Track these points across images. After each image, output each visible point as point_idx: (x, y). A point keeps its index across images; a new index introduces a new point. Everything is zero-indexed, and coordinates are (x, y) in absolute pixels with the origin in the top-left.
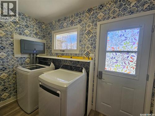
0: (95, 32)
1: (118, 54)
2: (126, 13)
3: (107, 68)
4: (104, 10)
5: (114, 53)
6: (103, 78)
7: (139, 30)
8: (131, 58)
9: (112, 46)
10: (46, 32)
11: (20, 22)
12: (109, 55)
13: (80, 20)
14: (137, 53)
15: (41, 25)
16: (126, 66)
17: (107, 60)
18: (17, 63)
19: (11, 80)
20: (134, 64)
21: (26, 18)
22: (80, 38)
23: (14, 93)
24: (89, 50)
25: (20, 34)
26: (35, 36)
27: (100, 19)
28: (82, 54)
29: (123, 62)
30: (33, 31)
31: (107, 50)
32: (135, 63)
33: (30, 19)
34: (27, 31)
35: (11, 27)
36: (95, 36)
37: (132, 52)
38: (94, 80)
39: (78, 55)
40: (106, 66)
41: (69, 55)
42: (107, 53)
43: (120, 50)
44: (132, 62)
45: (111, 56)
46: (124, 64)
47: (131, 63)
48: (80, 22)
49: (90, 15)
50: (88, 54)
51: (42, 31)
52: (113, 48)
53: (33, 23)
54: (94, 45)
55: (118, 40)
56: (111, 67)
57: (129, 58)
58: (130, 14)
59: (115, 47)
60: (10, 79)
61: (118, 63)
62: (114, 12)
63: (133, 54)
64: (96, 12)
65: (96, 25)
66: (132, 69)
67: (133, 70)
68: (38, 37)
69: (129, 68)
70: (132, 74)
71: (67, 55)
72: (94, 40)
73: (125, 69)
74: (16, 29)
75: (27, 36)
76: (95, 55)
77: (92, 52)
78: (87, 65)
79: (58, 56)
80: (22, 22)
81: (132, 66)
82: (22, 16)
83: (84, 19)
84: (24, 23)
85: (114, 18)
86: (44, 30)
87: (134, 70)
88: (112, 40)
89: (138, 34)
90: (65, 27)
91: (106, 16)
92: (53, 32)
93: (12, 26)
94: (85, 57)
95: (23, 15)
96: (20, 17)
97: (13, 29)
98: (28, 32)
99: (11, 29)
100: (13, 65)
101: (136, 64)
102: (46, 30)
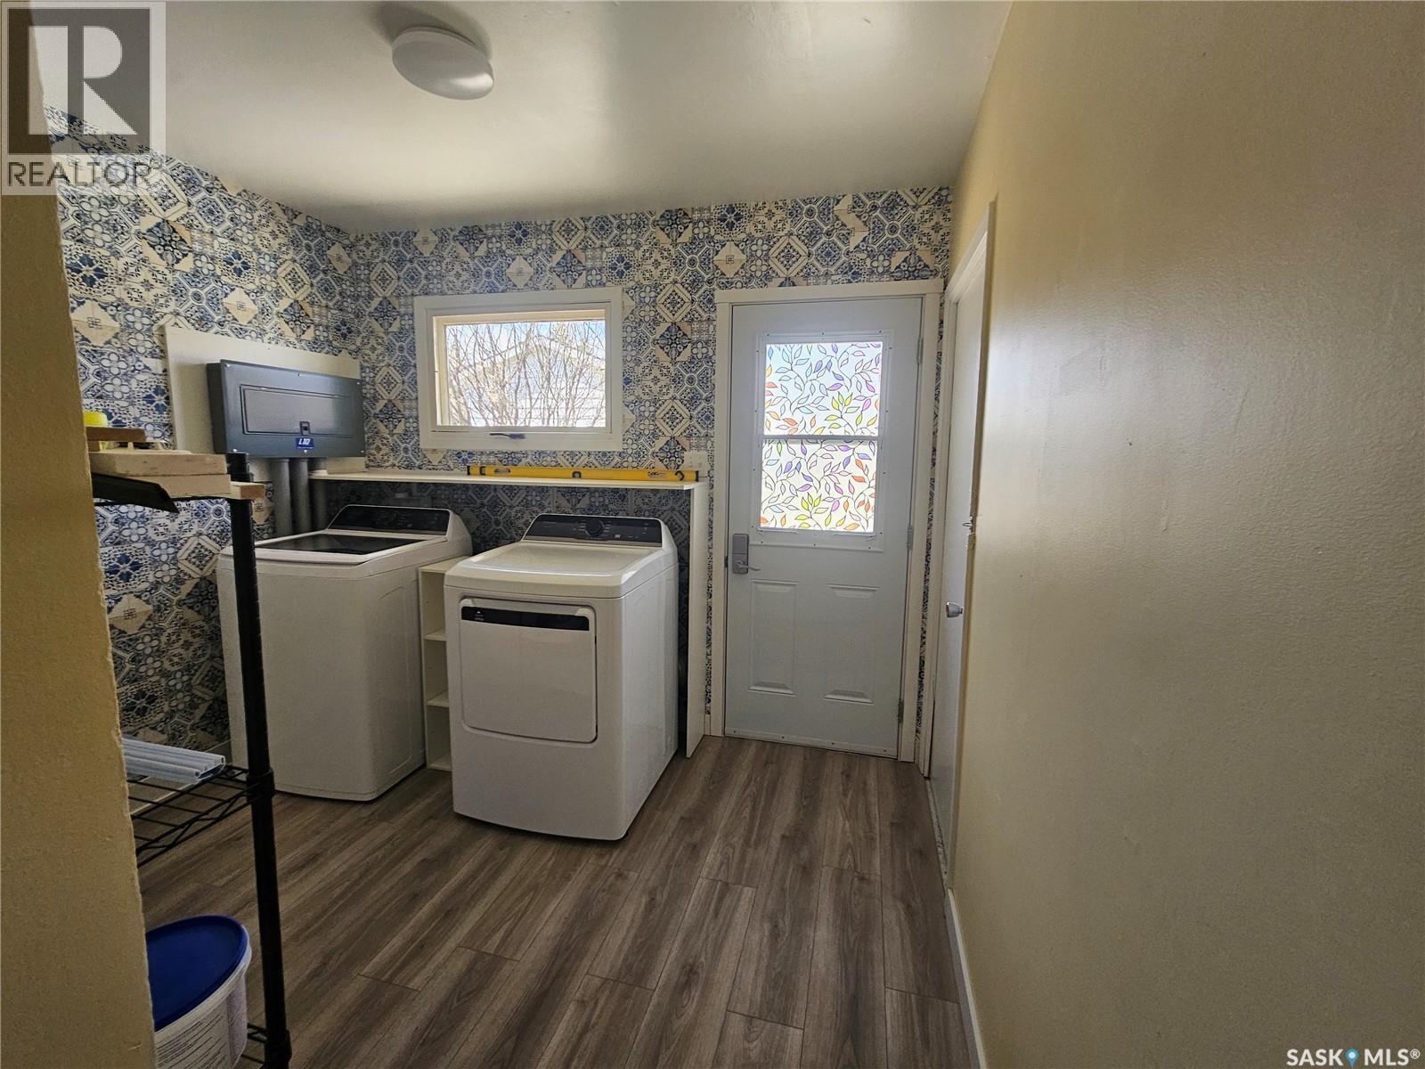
0: (704, 337)
1: (811, 448)
2: (832, 270)
3: (771, 518)
4: (743, 236)
5: (797, 447)
6: (751, 565)
7: (880, 350)
8: (859, 464)
9: (788, 415)
10: (356, 298)
11: (196, 234)
12: (775, 455)
13: (621, 259)
14: (876, 443)
15: (321, 253)
16: (842, 501)
17: (769, 480)
18: (196, 528)
19: (170, 643)
20: (867, 491)
21: (230, 202)
22: (625, 361)
23: (193, 728)
24: (677, 433)
25: (202, 323)
26: (286, 329)
27: (730, 275)
28: (639, 455)
29: (832, 485)
30: (278, 294)
31: (766, 432)
32: (873, 483)
33: (252, 209)
34: (239, 301)
35: (145, 274)
36: (709, 359)
37: (862, 440)
38: (709, 587)
39: (617, 459)
40: (763, 507)
41: (561, 460)
42: (766, 448)
43: (817, 433)
44: (860, 480)
45: (782, 458)
46: (834, 493)
47: (859, 487)
48: (621, 268)
49: (675, 244)
50: (673, 453)
51: (327, 290)
52: (791, 422)
53: (275, 237)
54: (704, 404)
55: (810, 383)
56: (786, 510)
57: (852, 467)
58: (850, 282)
59: (797, 417)
60: (164, 639)
61: (812, 491)
62: (788, 256)
63: (864, 449)
64: (710, 239)
65: (710, 301)
66: (862, 509)
67: (864, 514)
68: (309, 335)
69: (851, 508)
70: (862, 530)
71: (541, 459)
72: (706, 380)
73: (841, 512)
74: (177, 291)
75: (241, 332)
76: (711, 458)
77: (694, 441)
78: (673, 509)
79: (476, 470)
80: (208, 238)
81: (861, 498)
82: (204, 193)
83: (644, 259)
84: (221, 246)
85: (788, 282)
86: (339, 280)
87: (871, 513)
88: (784, 383)
89: (880, 365)
90: (520, 282)
91: (753, 268)
92: (420, 303)
93: (154, 272)
94: (660, 466)
95: (209, 190)
96: (193, 200)
97: (159, 289)
98: (247, 301)
99: (145, 294)
100: (174, 541)
101: (877, 487)
102: (355, 281)
